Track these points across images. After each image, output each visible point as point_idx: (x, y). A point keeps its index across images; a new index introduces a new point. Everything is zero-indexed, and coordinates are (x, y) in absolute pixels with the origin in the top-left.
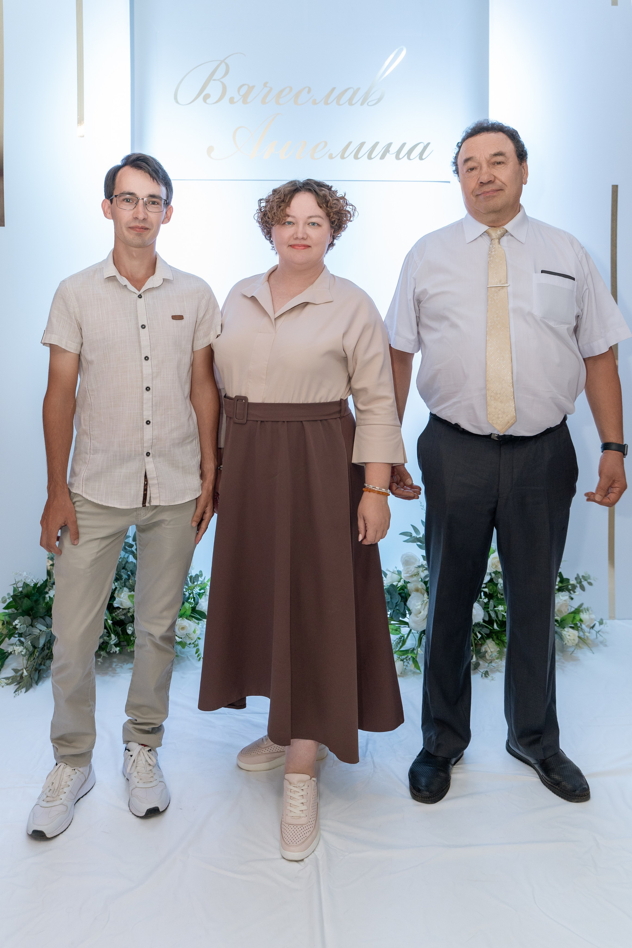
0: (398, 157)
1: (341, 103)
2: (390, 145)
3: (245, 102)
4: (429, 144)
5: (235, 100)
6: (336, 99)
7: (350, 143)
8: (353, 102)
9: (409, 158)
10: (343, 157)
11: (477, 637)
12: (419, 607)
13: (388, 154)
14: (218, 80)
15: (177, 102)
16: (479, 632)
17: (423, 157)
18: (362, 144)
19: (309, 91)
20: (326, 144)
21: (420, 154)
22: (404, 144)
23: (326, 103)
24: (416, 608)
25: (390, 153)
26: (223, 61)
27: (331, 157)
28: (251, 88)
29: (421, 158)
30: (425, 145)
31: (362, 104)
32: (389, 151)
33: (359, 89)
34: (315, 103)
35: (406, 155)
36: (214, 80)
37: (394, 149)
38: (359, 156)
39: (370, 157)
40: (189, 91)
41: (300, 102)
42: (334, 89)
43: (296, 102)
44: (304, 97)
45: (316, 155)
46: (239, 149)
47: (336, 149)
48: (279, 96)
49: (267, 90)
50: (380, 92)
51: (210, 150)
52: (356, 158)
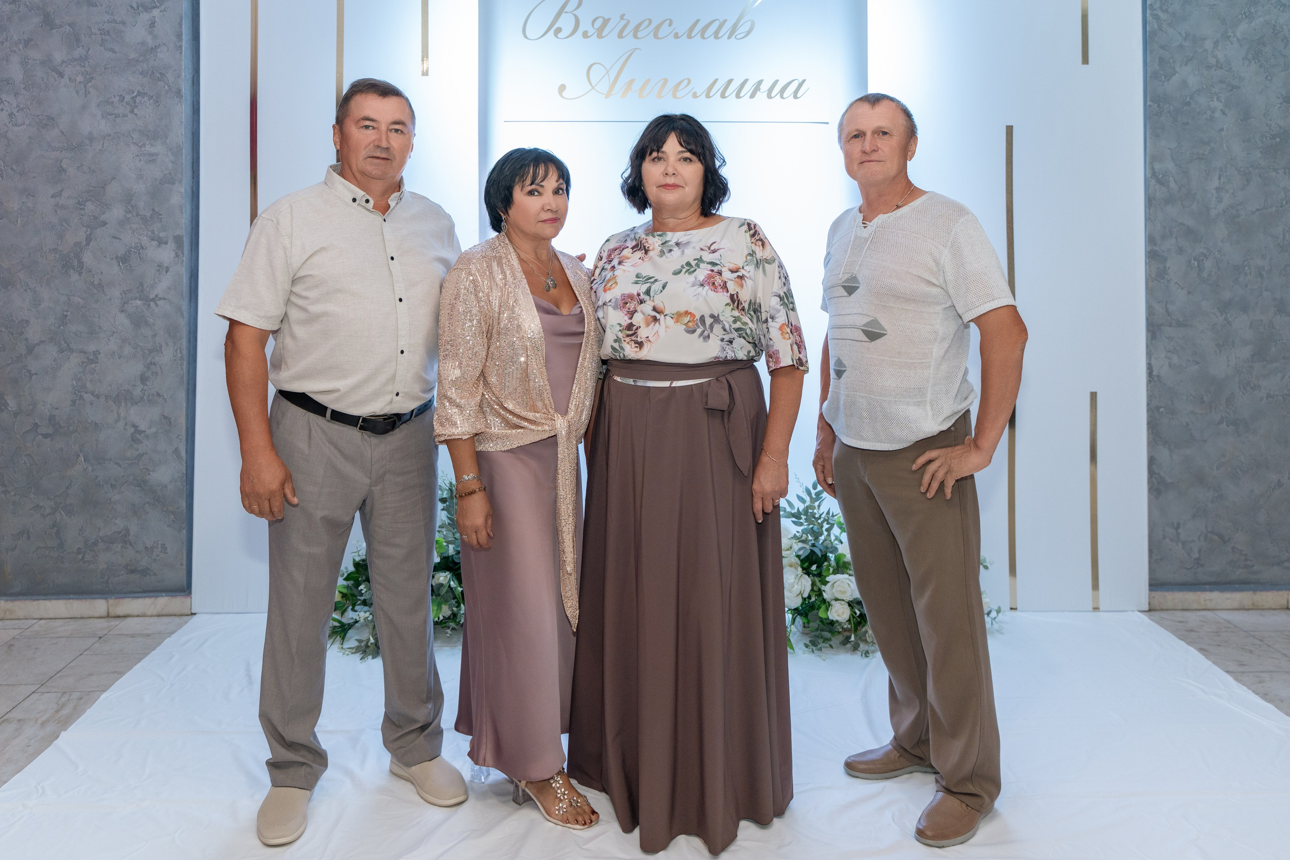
0: (769, 96)
1: (706, 36)
2: (760, 82)
3: (600, 36)
4: (804, 81)
5: (589, 35)
6: (700, 32)
7: (716, 80)
8: (720, 36)
9: (782, 97)
10: (708, 96)
11: (856, 614)
12: (792, 581)
13: (758, 92)
14: (570, 12)
15: (526, 37)
16: (859, 610)
17: (798, 96)
18: (730, 81)
19: (670, 25)
20: (689, 81)
21: (794, 92)
22: (776, 82)
23: (689, 37)
24: (789, 581)
25: (761, 91)
27: (695, 96)
28: (606, 22)
29: (795, 97)
30: (800, 82)
31: (729, 38)
32: (759, 89)
33: (725, 21)
34: (676, 36)
35: (779, 94)
36: (566, 12)
37: (765, 87)
38: (726, 95)
39: (738, 96)
40: (537, 26)
41: (660, 35)
42: (698, 21)
43: (656, 36)
44: (665, 30)
45: (679, 94)
46: (593, 88)
47: (701, 89)
48: (637, 29)
49: (623, 23)
50: (749, 23)
51: (562, 88)
52: (724, 97)
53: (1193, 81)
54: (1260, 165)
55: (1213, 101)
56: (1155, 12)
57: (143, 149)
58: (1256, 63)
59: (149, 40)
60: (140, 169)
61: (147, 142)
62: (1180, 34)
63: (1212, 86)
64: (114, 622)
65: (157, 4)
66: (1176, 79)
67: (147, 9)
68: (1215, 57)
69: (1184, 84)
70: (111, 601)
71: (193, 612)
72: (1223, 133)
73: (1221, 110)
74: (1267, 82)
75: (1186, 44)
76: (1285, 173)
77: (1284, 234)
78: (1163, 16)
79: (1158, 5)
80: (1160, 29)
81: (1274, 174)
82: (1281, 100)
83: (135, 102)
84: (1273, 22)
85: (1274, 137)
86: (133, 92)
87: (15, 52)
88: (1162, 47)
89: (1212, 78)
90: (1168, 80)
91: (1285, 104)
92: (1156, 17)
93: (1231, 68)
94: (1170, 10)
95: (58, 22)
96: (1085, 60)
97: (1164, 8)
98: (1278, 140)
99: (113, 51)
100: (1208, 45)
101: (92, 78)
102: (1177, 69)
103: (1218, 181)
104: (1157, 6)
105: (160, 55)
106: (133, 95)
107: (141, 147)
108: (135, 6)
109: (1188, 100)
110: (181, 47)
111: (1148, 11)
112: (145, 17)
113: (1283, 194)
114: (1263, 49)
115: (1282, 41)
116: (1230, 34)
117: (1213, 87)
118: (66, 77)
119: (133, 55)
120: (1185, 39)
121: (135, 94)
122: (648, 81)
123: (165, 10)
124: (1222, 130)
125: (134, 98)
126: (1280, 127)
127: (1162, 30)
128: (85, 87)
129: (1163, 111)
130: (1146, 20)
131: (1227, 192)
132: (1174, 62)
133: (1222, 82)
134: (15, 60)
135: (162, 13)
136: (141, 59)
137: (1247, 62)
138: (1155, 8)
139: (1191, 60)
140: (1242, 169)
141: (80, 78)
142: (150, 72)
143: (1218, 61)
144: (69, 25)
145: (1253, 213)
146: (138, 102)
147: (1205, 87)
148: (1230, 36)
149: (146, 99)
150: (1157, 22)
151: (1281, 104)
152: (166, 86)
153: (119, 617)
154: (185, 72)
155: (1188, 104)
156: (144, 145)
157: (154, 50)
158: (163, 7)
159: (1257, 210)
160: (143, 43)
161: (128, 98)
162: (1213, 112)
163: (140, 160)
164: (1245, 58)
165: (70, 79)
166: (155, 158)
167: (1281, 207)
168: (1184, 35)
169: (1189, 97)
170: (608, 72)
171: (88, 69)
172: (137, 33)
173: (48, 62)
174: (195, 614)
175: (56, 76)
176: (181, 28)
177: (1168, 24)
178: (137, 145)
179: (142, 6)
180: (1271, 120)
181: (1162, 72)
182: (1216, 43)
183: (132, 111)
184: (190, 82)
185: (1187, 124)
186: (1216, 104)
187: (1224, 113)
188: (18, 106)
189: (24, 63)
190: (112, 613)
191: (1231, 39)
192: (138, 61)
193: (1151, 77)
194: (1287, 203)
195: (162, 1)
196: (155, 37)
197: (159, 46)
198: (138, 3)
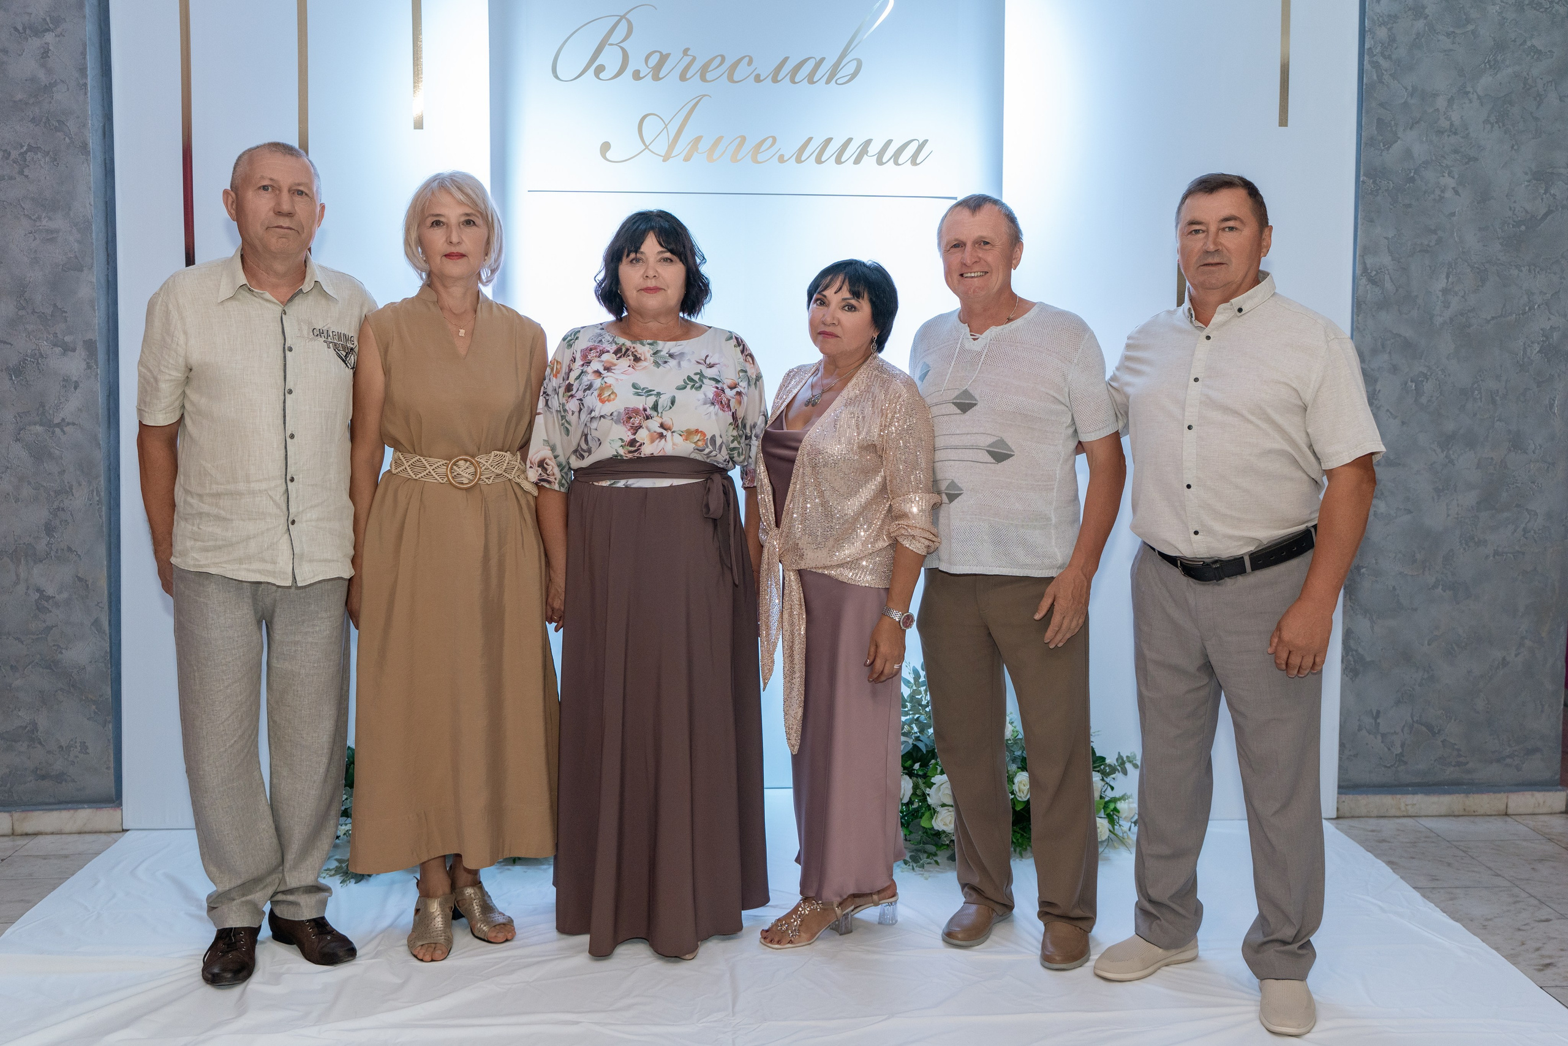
0: (880, 162)
1: (797, 80)
2: (868, 142)
3: (656, 77)
4: (925, 142)
5: (641, 75)
6: (789, 75)
7: (810, 139)
8: (815, 80)
9: (896, 163)
10: (799, 160)
13: (866, 155)
14: (616, 45)
15: (557, 77)
17: (917, 162)
19: (750, 63)
20: (774, 139)
21: (912, 157)
22: (889, 142)
23: (775, 80)
25: (869, 154)
26: (622, 17)
28: (664, 58)
29: (914, 163)
30: (920, 143)
31: (828, 82)
32: (867, 152)
33: (823, 59)
34: (757, 79)
35: (893, 158)
36: (610, 45)
37: (874, 149)
38: (823, 159)
39: (838, 161)
40: (574, 59)
41: (736, 77)
42: (786, 59)
43: (731, 79)
44: (741, 72)
45: (760, 158)
46: (647, 147)
47: (789, 148)
48: (704, 71)
49: (687, 59)
50: (855, 63)
51: (605, 147)
52: (819, 161)
53: (1420, 151)
54: (1499, 260)
55: (1444, 176)
56: (1375, 59)
57: (38, 224)
58: (1500, 128)
59: (41, 74)
60: (36, 251)
61: (44, 215)
62: (1407, 89)
63: (1443, 157)
64: (21, 842)
65: (51, 25)
66: (1397, 147)
67: (36, 30)
68: (1448, 118)
69: (1408, 153)
70: (16, 815)
71: (124, 828)
72: (1454, 218)
73: (1453, 188)
74: (1514, 151)
75: (1412, 101)
76: (1530, 271)
77: (1525, 349)
78: (1384, 64)
79: (1379, 49)
80: (1381, 82)
81: (1514, 272)
82: (1528, 177)
83: (25, 160)
84: (1525, 74)
85: (1518, 224)
86: (22, 146)
88: (1382, 105)
89: (1444, 147)
90: (1388, 149)
91: (1534, 182)
92: (1376, 65)
93: (1468, 134)
94: (1394, 57)
96: (1283, 121)
97: (1386, 53)
98: (1523, 228)
100: (1441, 103)
102: (1400, 134)
103: (1446, 281)
104: (1377, 51)
105: (57, 96)
106: (22, 151)
107: (34, 220)
108: (20, 28)
109: (1412, 174)
110: (85, 84)
111: (1366, 57)
112: (35, 43)
113: (1525, 297)
114: (1509, 109)
115: (1535, 99)
116: (1469, 89)
117: (1445, 158)
119: (19, 96)
120: (1412, 95)
121: (25, 148)
122: (719, 140)
123: (61, 35)
124: (1453, 214)
125: (22, 154)
126: (1527, 212)
127: (1383, 83)
129: (1380, 189)
130: (1363, 69)
131: (1456, 294)
132: (1396, 125)
133: (1456, 152)
135: (57, 39)
136: (31, 101)
137: (1488, 127)
138: (1375, 53)
139: (1417, 122)
140: (1476, 266)
142: (44, 120)
143: (1452, 125)
145: (1488, 322)
146: (28, 159)
147: (1434, 158)
148: (1469, 92)
149: (39, 155)
150: (1376, 72)
151: (1529, 181)
152: (67, 139)
153: (27, 834)
154: (92, 120)
155: (1412, 180)
156: (39, 218)
157: (48, 88)
158: (59, 30)
159: (1493, 318)
160: (33, 79)
161: (14, 154)
162: (1443, 191)
163: (35, 239)
164: (1487, 121)
166: (55, 235)
167: (1523, 314)
168: (1410, 89)
169: (1413, 171)
170: (666, 127)
172: (23, 66)
174: (127, 830)
176: (85, 58)
177: (1390, 75)
178: (30, 218)
179: (31, 29)
180: (1515, 202)
181: (1380, 138)
182: (1451, 101)
183: (21, 172)
184: (100, 132)
185: (1409, 206)
187: (1457, 193)
190: (19, 829)
191: (1471, 95)
192: (26, 104)
193: (1366, 144)
194: (1530, 309)
195: (57, 21)
196: (49, 71)
197: (55, 84)
198: (24, 25)
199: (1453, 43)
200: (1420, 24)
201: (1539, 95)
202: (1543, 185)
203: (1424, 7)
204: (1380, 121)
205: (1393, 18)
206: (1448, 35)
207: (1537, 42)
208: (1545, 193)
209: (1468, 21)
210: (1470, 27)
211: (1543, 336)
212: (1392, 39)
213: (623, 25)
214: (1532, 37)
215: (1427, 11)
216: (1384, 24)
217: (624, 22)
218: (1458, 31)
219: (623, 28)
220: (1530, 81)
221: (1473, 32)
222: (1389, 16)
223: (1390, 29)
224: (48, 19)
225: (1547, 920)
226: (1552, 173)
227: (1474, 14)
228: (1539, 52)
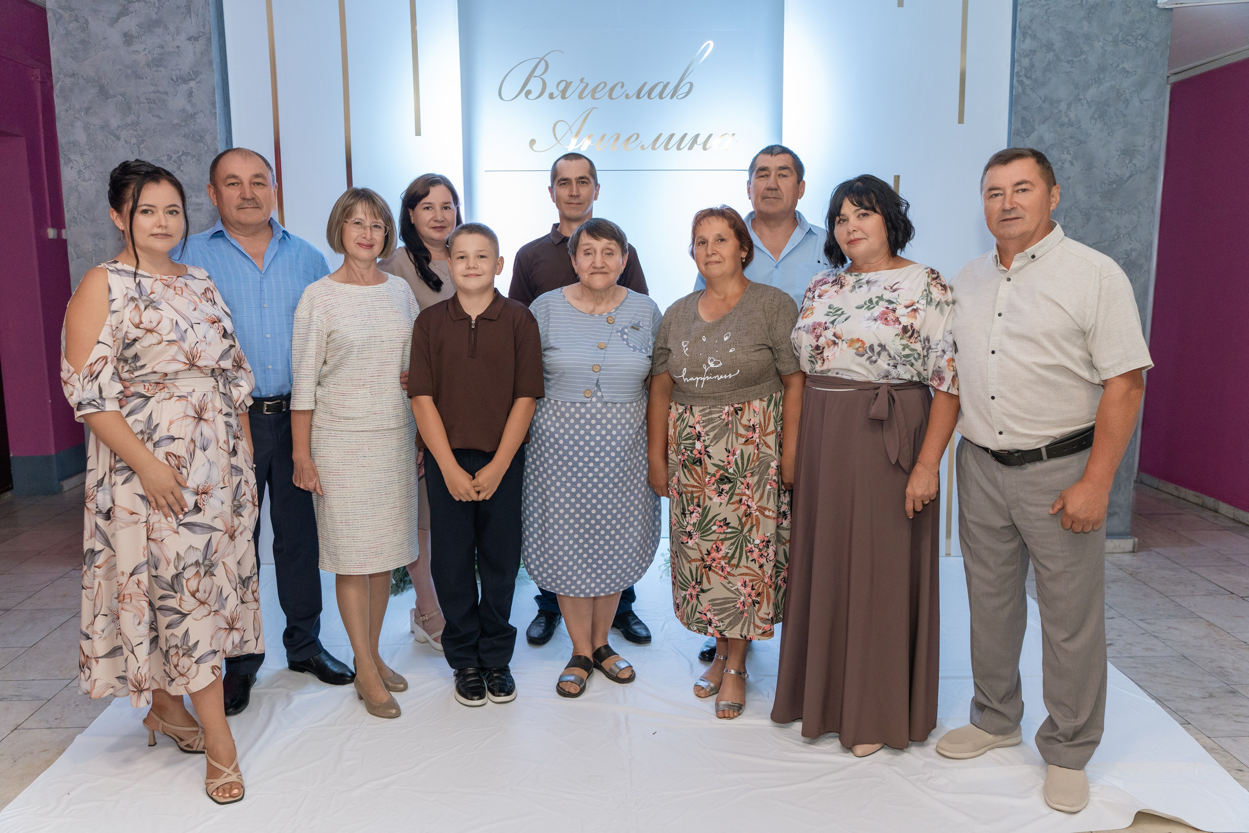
0: (705, 148)
1: (652, 97)
2: (697, 136)
3: (563, 97)
5: (554, 96)
6: (647, 94)
7: (661, 135)
8: (663, 97)
10: (654, 148)
13: (696, 144)
14: (538, 77)
15: (501, 98)
18: (672, 136)
19: (622, 87)
20: (638, 136)
23: (638, 97)
26: (542, 59)
27: (643, 148)
28: (568, 85)
31: (672, 98)
32: (697, 142)
33: (668, 83)
34: (627, 97)
36: (534, 77)
38: (669, 147)
39: (679, 148)
40: (512, 87)
41: (614, 97)
42: (645, 83)
43: (610, 97)
44: (617, 92)
45: (630, 147)
46: (559, 142)
47: (648, 140)
48: (594, 91)
49: (583, 85)
50: (688, 85)
51: (533, 142)
52: (666, 148)
53: (1049, 138)
54: (1098, 206)
55: (1064, 153)
56: (1021, 79)
58: (1101, 121)
59: (188, 107)
61: (193, 194)
62: (1041, 98)
65: (193, 76)
66: (1034, 136)
67: (185, 80)
68: (1067, 116)
69: (1041, 139)
73: (1070, 161)
74: (1109, 137)
75: (1044, 106)
76: (1118, 213)
78: (1027, 82)
79: (1023, 73)
80: (1024, 92)
81: (1108, 214)
82: (1119, 153)
83: (181, 161)
84: (1118, 86)
85: (1111, 183)
86: (179, 152)
87: (78, 118)
88: (1024, 108)
89: (1064, 135)
90: (1028, 137)
91: (1122, 156)
92: (1021, 83)
93: (1080, 126)
94: (1033, 77)
95: (111, 92)
96: (961, 120)
97: (1028, 75)
98: (1114, 186)
99: (160, 118)
100: (1063, 106)
101: (144, 140)
102: (1036, 127)
105: (198, 121)
108: (175, 79)
110: (215, 113)
111: (1015, 78)
112: (184, 88)
113: (1114, 230)
114: (1107, 110)
115: (1124, 103)
116: (1081, 97)
117: (1065, 142)
118: (122, 139)
119: (176, 121)
120: (1044, 102)
121: (180, 153)
122: (604, 136)
123: (199, 82)
124: (1069, 178)
125: (179, 156)
126: (1117, 175)
127: (1025, 94)
128: (139, 148)
130: (1013, 86)
131: (1070, 228)
132: (1034, 121)
133: (1071, 137)
134: (79, 124)
135: (197, 85)
136: (183, 124)
137: (1093, 121)
138: (1021, 75)
139: (1048, 119)
140: (1083, 210)
141: (134, 141)
142: (191, 135)
143: (1069, 120)
144: (120, 94)
146: (183, 160)
147: (1058, 141)
148: (1081, 99)
149: (189, 158)
150: (1022, 87)
151: (1119, 156)
152: (205, 146)
154: (220, 134)
157: (193, 116)
158: (198, 79)
160: (184, 110)
161: (174, 157)
162: (1063, 163)
164: (1092, 118)
165: (126, 141)
166: (200, 207)
167: (1113, 241)
168: (1043, 97)
170: (571, 128)
171: (139, 132)
172: (178, 102)
173: (105, 127)
175: (114, 139)
176: (214, 97)
177: (1031, 89)
179: (181, 79)
180: (1110, 169)
181: (1023, 130)
182: (1069, 105)
183: (179, 168)
184: (225, 142)
186: (1066, 157)
187: (1072, 164)
188: (84, 164)
189: (86, 127)
191: (1082, 101)
192: (180, 126)
193: (1014, 134)
194: (1117, 238)
195: (197, 73)
196: (193, 105)
197: (197, 113)
198: (177, 76)
199: (1072, 67)
200: (1050, 56)
201: (1127, 100)
202: (1128, 158)
203: (1053, 45)
204: (1023, 119)
205: (1033, 52)
206: (1068, 62)
207: (1127, 66)
208: (1129, 163)
209: (1082, 53)
210: (1083, 57)
211: (1126, 254)
212: (1032, 66)
213: (543, 64)
214: (1123, 62)
215: (1055, 47)
216: (1027, 56)
217: (543, 62)
218: (1075, 60)
219: (542, 66)
220: (1121, 91)
221: (1085, 60)
222: (1030, 51)
223: (1031, 59)
224: (191, 72)
225: (1112, 618)
226: (1134, 150)
227: (1085, 48)
228: (1128, 72)
